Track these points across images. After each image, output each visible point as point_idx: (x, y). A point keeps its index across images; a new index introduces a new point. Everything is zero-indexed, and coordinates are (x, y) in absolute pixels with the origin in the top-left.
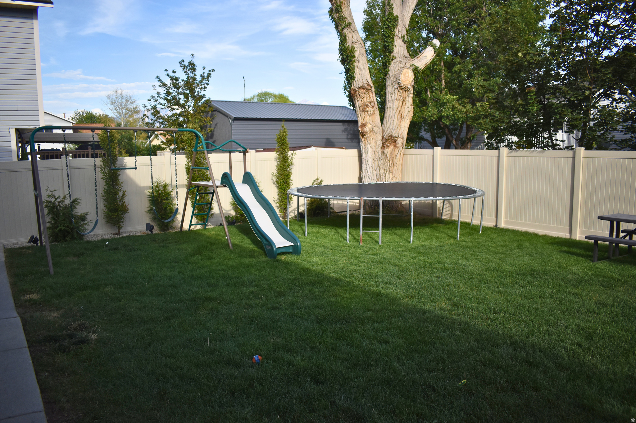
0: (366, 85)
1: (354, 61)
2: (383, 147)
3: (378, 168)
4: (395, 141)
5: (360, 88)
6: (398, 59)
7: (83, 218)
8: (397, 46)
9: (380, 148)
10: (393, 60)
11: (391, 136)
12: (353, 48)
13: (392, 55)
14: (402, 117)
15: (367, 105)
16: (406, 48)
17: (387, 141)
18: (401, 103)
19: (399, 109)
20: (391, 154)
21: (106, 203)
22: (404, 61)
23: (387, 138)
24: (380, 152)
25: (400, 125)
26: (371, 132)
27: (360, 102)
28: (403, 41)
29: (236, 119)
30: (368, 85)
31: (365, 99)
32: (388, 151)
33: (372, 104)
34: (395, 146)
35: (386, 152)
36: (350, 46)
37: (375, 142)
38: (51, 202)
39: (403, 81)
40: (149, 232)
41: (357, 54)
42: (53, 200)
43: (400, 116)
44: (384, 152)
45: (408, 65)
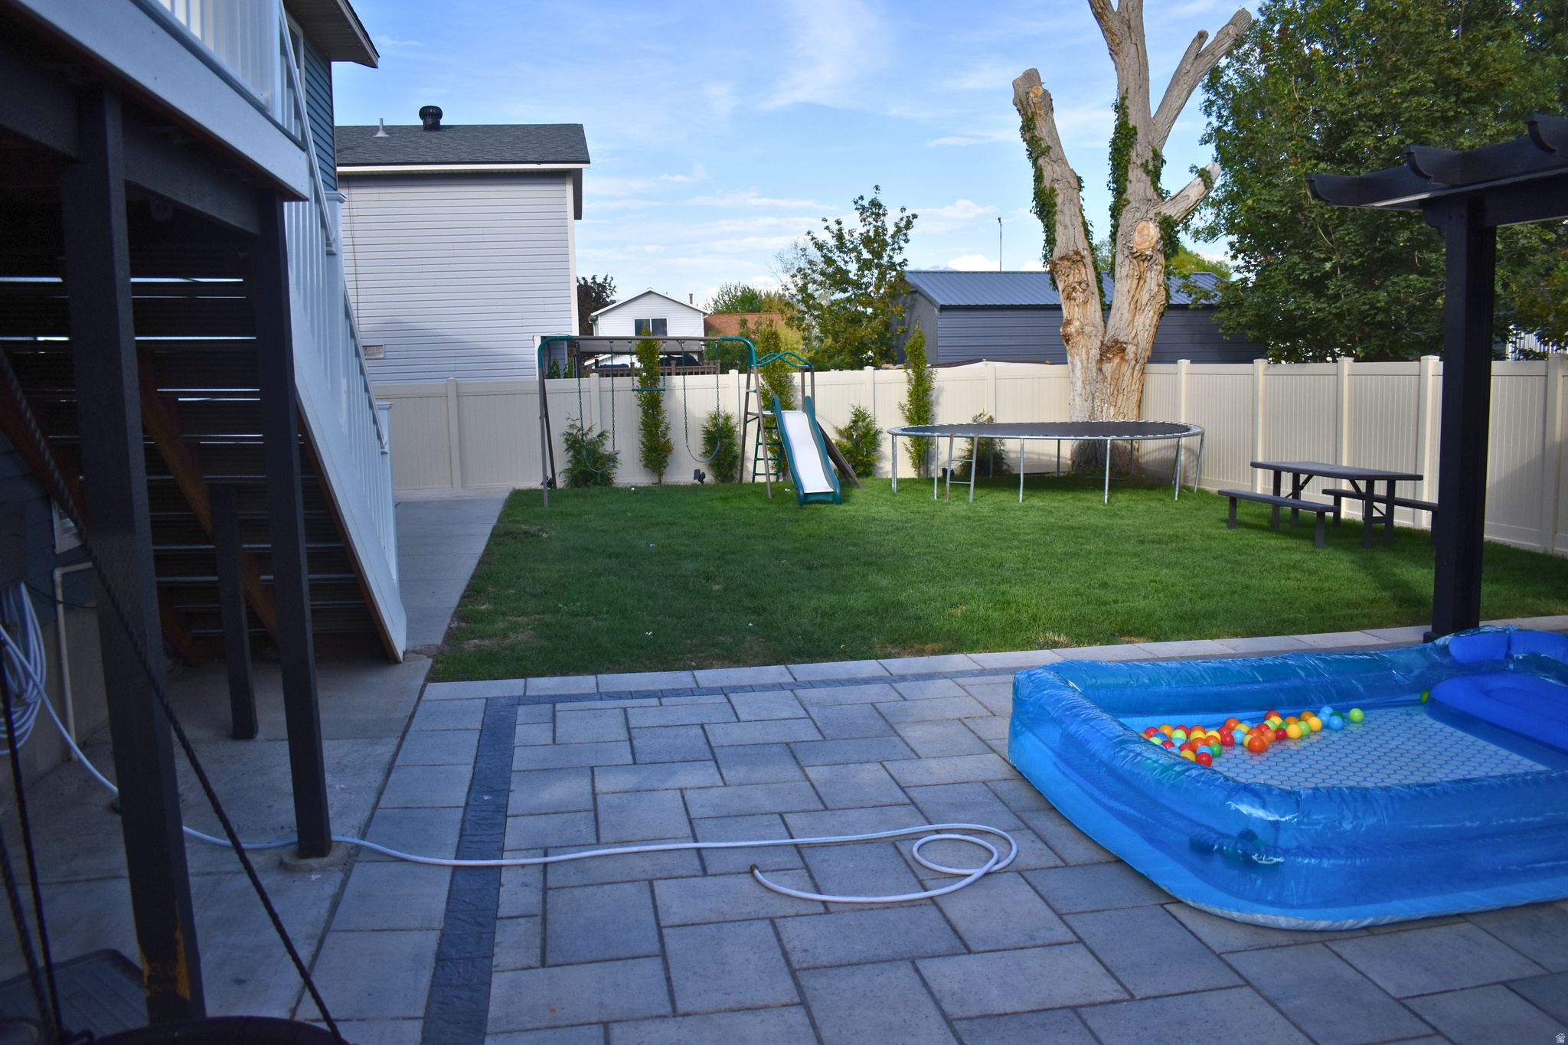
0: (1071, 253)
1: (1055, 213)
2: (1101, 361)
3: (1091, 396)
4: (1124, 350)
5: (1062, 259)
6: (1133, 204)
7: (612, 459)
8: (1134, 182)
9: (1094, 363)
10: (1125, 206)
11: (1116, 342)
12: (1053, 190)
13: (1124, 197)
14: (1136, 307)
15: (1074, 289)
16: (1149, 183)
17: (1108, 349)
18: (1135, 282)
19: (1132, 293)
20: (1113, 373)
21: (644, 440)
22: (1144, 208)
23: (1109, 344)
24: (1094, 370)
25: (1132, 321)
26: (1079, 334)
27: (1062, 283)
28: (1144, 171)
29: (944, 308)
30: (1077, 253)
31: (1071, 277)
32: (1108, 367)
33: (1084, 286)
34: (1122, 358)
35: (1104, 369)
36: (1048, 186)
37: (1088, 353)
38: (572, 434)
39: (1138, 244)
40: (697, 481)
41: (1059, 200)
42: (575, 431)
43: (1132, 306)
44: (1101, 370)
45: (1151, 215)
